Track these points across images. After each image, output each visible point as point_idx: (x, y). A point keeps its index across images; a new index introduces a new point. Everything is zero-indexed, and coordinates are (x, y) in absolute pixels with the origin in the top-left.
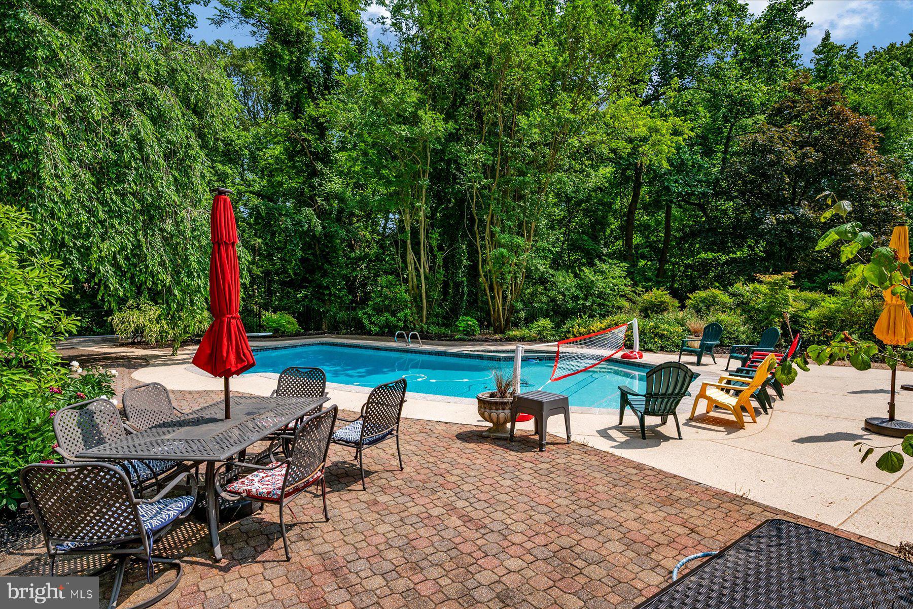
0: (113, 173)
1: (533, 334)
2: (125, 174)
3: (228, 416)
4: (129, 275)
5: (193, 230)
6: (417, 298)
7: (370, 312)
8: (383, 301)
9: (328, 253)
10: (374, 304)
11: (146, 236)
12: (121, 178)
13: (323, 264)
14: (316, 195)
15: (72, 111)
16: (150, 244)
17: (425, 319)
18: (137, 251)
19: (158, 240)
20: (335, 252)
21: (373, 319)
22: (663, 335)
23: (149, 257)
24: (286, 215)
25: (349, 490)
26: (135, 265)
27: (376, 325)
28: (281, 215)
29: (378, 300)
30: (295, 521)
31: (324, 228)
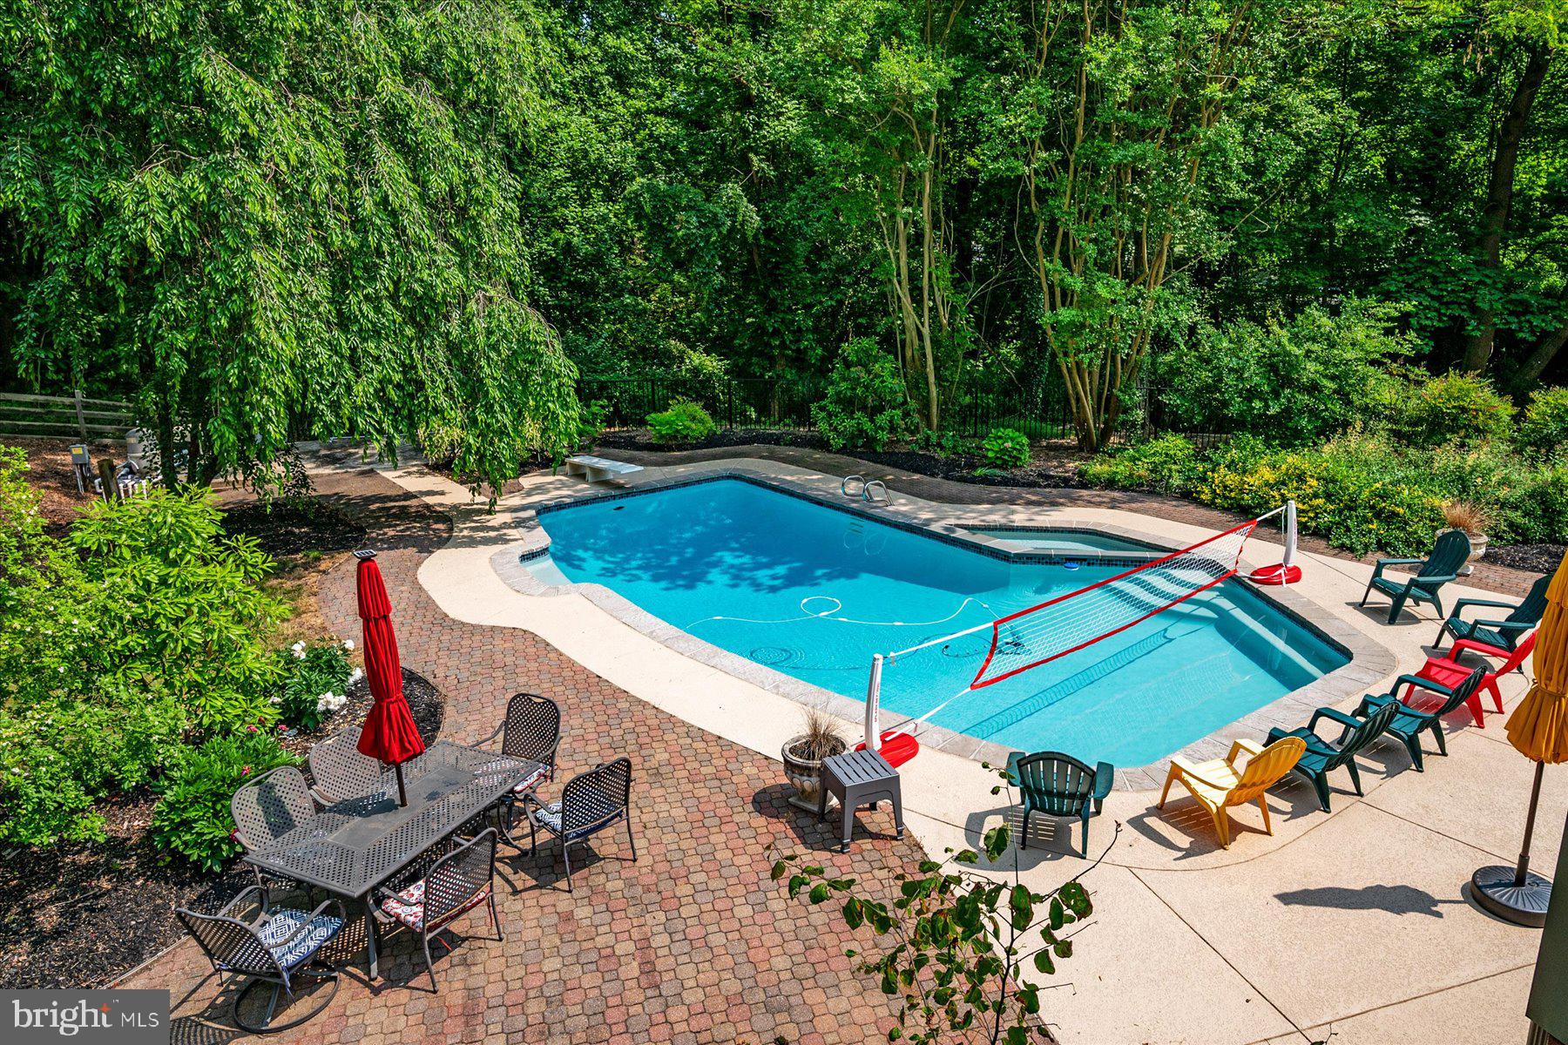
0: (358, 268)
1: (1142, 470)
2: (376, 265)
3: (403, 804)
4: (405, 412)
5: (490, 332)
6: (917, 385)
7: (831, 408)
8: (854, 389)
9: (777, 266)
10: (838, 393)
11: (420, 348)
12: (371, 273)
13: (767, 288)
14: (750, 149)
15: (288, 186)
16: (429, 361)
17: (935, 421)
18: (411, 375)
19: (441, 354)
20: (788, 261)
21: (835, 421)
22: (1394, 514)
23: (428, 384)
24: (686, 209)
25: (554, 889)
26: (412, 396)
27: (839, 434)
28: (678, 208)
29: (843, 385)
30: (471, 933)
31: (765, 218)
